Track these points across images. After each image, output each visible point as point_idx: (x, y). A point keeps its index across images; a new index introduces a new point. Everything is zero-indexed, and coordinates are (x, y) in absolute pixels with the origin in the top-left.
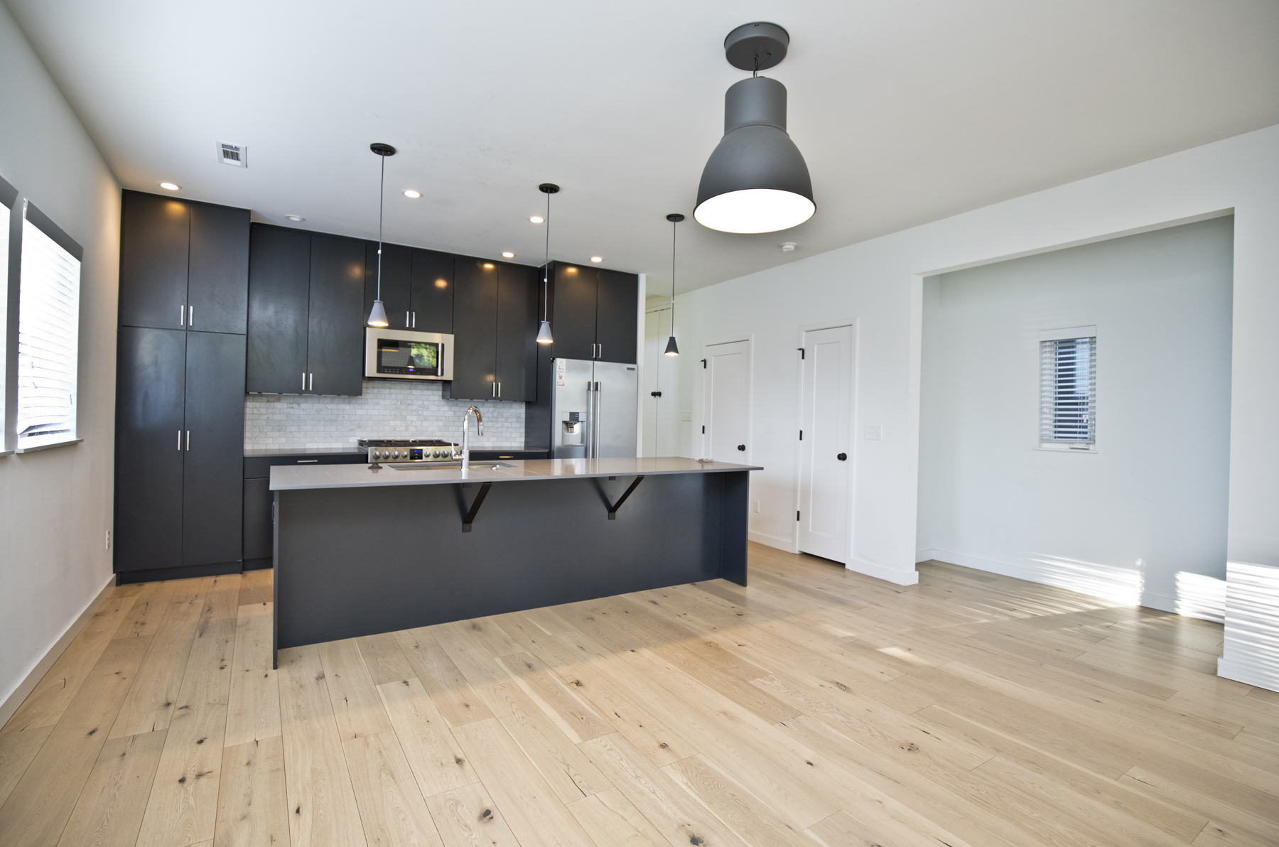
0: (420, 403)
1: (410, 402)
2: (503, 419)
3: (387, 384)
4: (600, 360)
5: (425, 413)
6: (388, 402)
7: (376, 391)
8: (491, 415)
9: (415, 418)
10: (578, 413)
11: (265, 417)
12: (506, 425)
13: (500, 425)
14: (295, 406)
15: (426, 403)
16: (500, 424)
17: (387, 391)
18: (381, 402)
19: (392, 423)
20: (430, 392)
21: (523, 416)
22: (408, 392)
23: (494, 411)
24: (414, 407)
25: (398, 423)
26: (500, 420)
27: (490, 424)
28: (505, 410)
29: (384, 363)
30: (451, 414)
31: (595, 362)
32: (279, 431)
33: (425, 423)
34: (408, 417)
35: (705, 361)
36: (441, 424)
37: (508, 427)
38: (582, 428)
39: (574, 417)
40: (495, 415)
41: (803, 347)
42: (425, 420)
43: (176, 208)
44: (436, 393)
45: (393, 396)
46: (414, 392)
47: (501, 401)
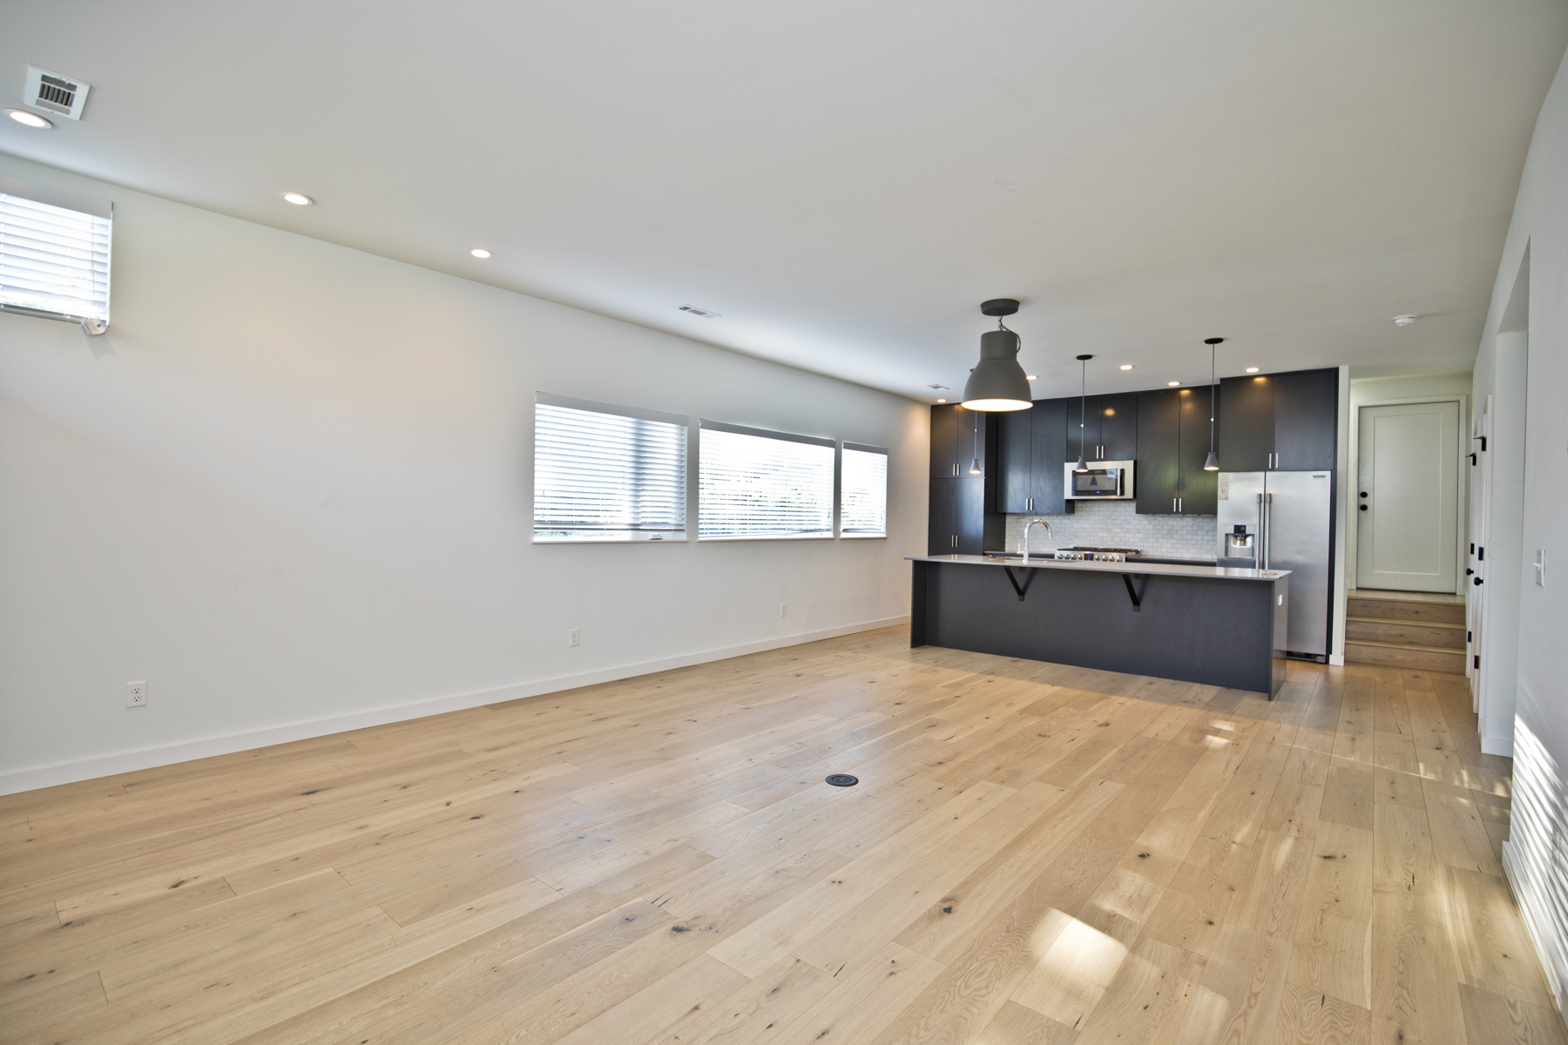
0: (1124, 518)
1: (1115, 517)
2: (1203, 533)
3: (1097, 504)
6: (1097, 518)
7: (1088, 509)
8: (1190, 529)
9: (1119, 530)
10: (1245, 526)
12: (1206, 538)
15: (1128, 518)
16: (1201, 537)
17: (1095, 509)
18: (1092, 517)
19: (1100, 534)
22: (1113, 509)
23: (1194, 525)
24: (1119, 522)
25: (1105, 534)
26: (1200, 533)
27: (1190, 537)
28: (1206, 524)
29: (1080, 488)
30: (1150, 527)
33: (1127, 535)
34: (1113, 530)
36: (1141, 536)
37: (1208, 540)
38: (1252, 541)
40: (1195, 528)
42: (1127, 532)
44: (1128, 509)
45: (1101, 513)
46: (1119, 509)
47: (1184, 514)
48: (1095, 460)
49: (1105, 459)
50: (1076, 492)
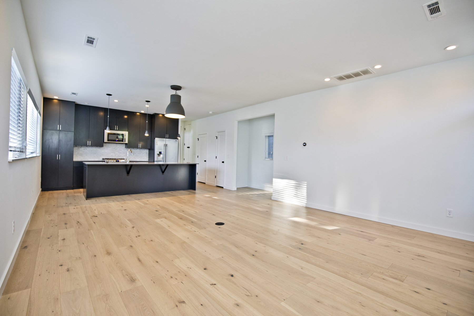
1: (116, 149)
3: (110, 144)
4: (168, 138)
5: (120, 152)
6: (110, 149)
7: (107, 146)
9: (118, 153)
11: (77, 152)
12: (143, 154)
13: (141, 155)
14: (85, 149)
15: (121, 149)
17: (110, 146)
18: (109, 148)
19: (111, 154)
20: (122, 146)
21: (148, 153)
24: (118, 150)
25: (113, 154)
27: (139, 155)
28: (143, 151)
29: (109, 139)
31: (166, 139)
32: (81, 156)
33: (120, 154)
34: (116, 153)
35: (198, 139)
36: (125, 154)
38: (163, 156)
39: (160, 153)
40: (140, 152)
41: (217, 136)
43: (56, 101)
44: (123, 146)
45: (112, 147)
46: (118, 146)
47: (141, 149)
48: (114, 130)
49: (118, 130)
50: (108, 140)
